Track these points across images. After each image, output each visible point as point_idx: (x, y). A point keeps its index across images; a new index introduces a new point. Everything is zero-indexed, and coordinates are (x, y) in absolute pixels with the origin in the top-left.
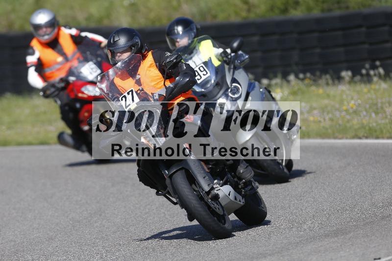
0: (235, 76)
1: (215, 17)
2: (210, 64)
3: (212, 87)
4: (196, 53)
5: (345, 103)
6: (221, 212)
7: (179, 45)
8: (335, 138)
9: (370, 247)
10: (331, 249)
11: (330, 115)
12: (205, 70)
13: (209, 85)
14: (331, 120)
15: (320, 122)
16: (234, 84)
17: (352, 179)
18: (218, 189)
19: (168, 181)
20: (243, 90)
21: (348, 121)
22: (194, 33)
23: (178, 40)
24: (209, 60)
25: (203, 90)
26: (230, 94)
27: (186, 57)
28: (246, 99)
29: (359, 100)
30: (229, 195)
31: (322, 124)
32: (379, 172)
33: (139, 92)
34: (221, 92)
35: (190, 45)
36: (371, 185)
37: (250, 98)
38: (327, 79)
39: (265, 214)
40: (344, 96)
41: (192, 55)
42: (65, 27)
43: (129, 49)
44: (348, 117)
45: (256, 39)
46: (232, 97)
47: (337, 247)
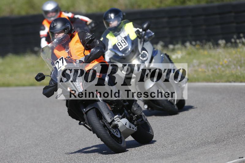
0: (144, 46)
1: (140, 6)
2: (128, 38)
3: (129, 53)
4: (123, 31)
5: (221, 60)
6: (119, 136)
7: (112, 26)
8: (215, 82)
9: (236, 150)
10: (212, 151)
11: (212, 68)
12: (125, 42)
13: (127, 52)
14: (213, 70)
15: (205, 72)
16: (143, 51)
17: (225, 108)
18: (118, 121)
19: (85, 116)
20: (149, 56)
21: (223, 71)
22: (121, 18)
23: (111, 23)
24: (127, 36)
25: (124, 55)
26: (141, 58)
27: (116, 33)
28: (151, 62)
29: (230, 58)
30: (126, 124)
31: (207, 74)
32: (242, 104)
33: (67, 58)
34: (135, 56)
35: (119, 25)
36: (237, 111)
37: (153, 60)
38: (210, 45)
39: (152, 136)
40: (221, 56)
41: (120, 32)
42: (65, 12)
43: (63, 31)
44: (223, 69)
45: (165, 20)
46: (142, 60)
47: (216, 150)
